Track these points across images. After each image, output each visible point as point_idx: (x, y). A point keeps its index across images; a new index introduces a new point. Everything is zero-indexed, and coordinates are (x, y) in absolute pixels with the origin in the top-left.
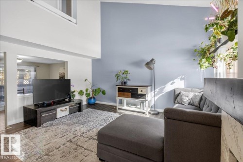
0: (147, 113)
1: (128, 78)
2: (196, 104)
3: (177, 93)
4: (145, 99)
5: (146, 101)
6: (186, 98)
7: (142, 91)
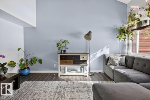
0: (88, 76)
1: (66, 47)
2: (123, 64)
3: (107, 57)
4: (86, 64)
5: (87, 66)
6: (117, 60)
7: (83, 58)
